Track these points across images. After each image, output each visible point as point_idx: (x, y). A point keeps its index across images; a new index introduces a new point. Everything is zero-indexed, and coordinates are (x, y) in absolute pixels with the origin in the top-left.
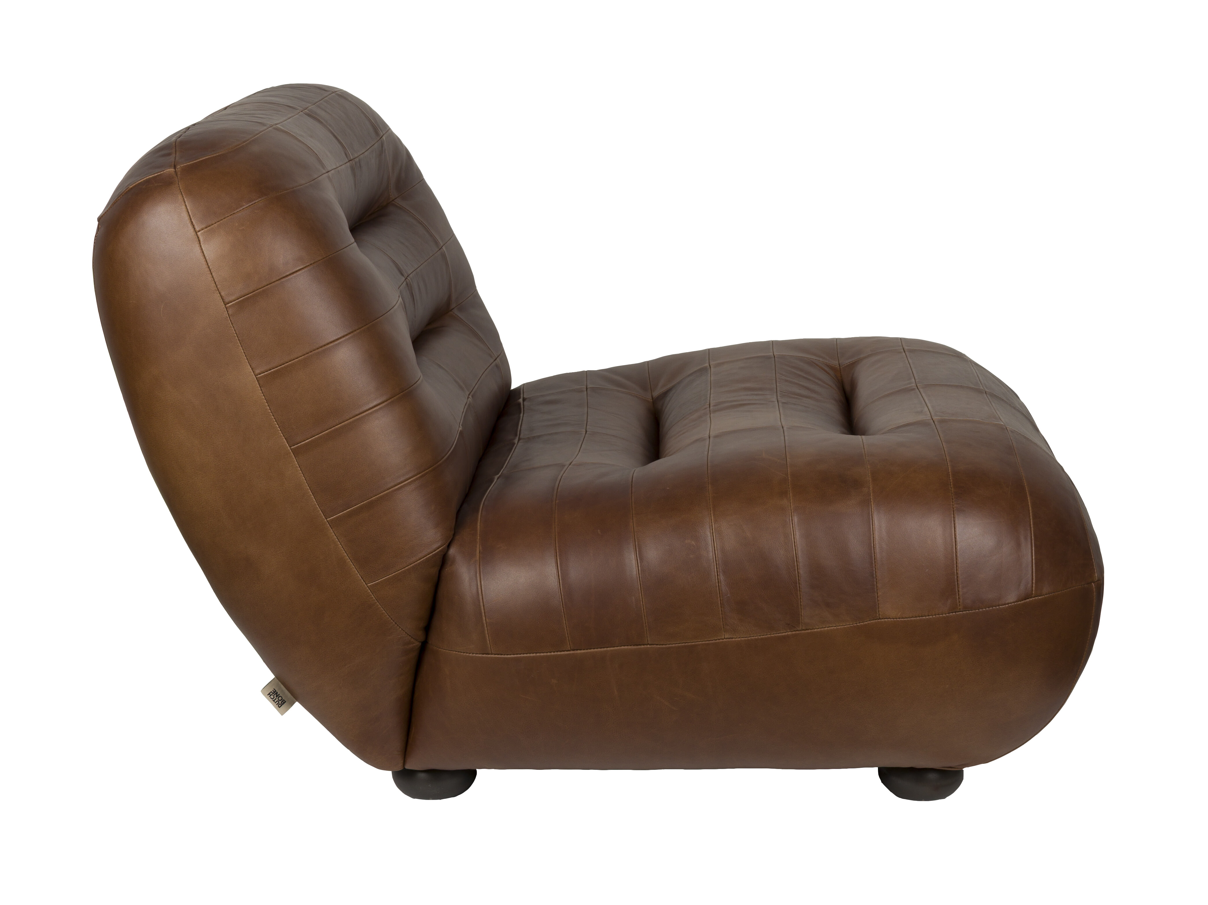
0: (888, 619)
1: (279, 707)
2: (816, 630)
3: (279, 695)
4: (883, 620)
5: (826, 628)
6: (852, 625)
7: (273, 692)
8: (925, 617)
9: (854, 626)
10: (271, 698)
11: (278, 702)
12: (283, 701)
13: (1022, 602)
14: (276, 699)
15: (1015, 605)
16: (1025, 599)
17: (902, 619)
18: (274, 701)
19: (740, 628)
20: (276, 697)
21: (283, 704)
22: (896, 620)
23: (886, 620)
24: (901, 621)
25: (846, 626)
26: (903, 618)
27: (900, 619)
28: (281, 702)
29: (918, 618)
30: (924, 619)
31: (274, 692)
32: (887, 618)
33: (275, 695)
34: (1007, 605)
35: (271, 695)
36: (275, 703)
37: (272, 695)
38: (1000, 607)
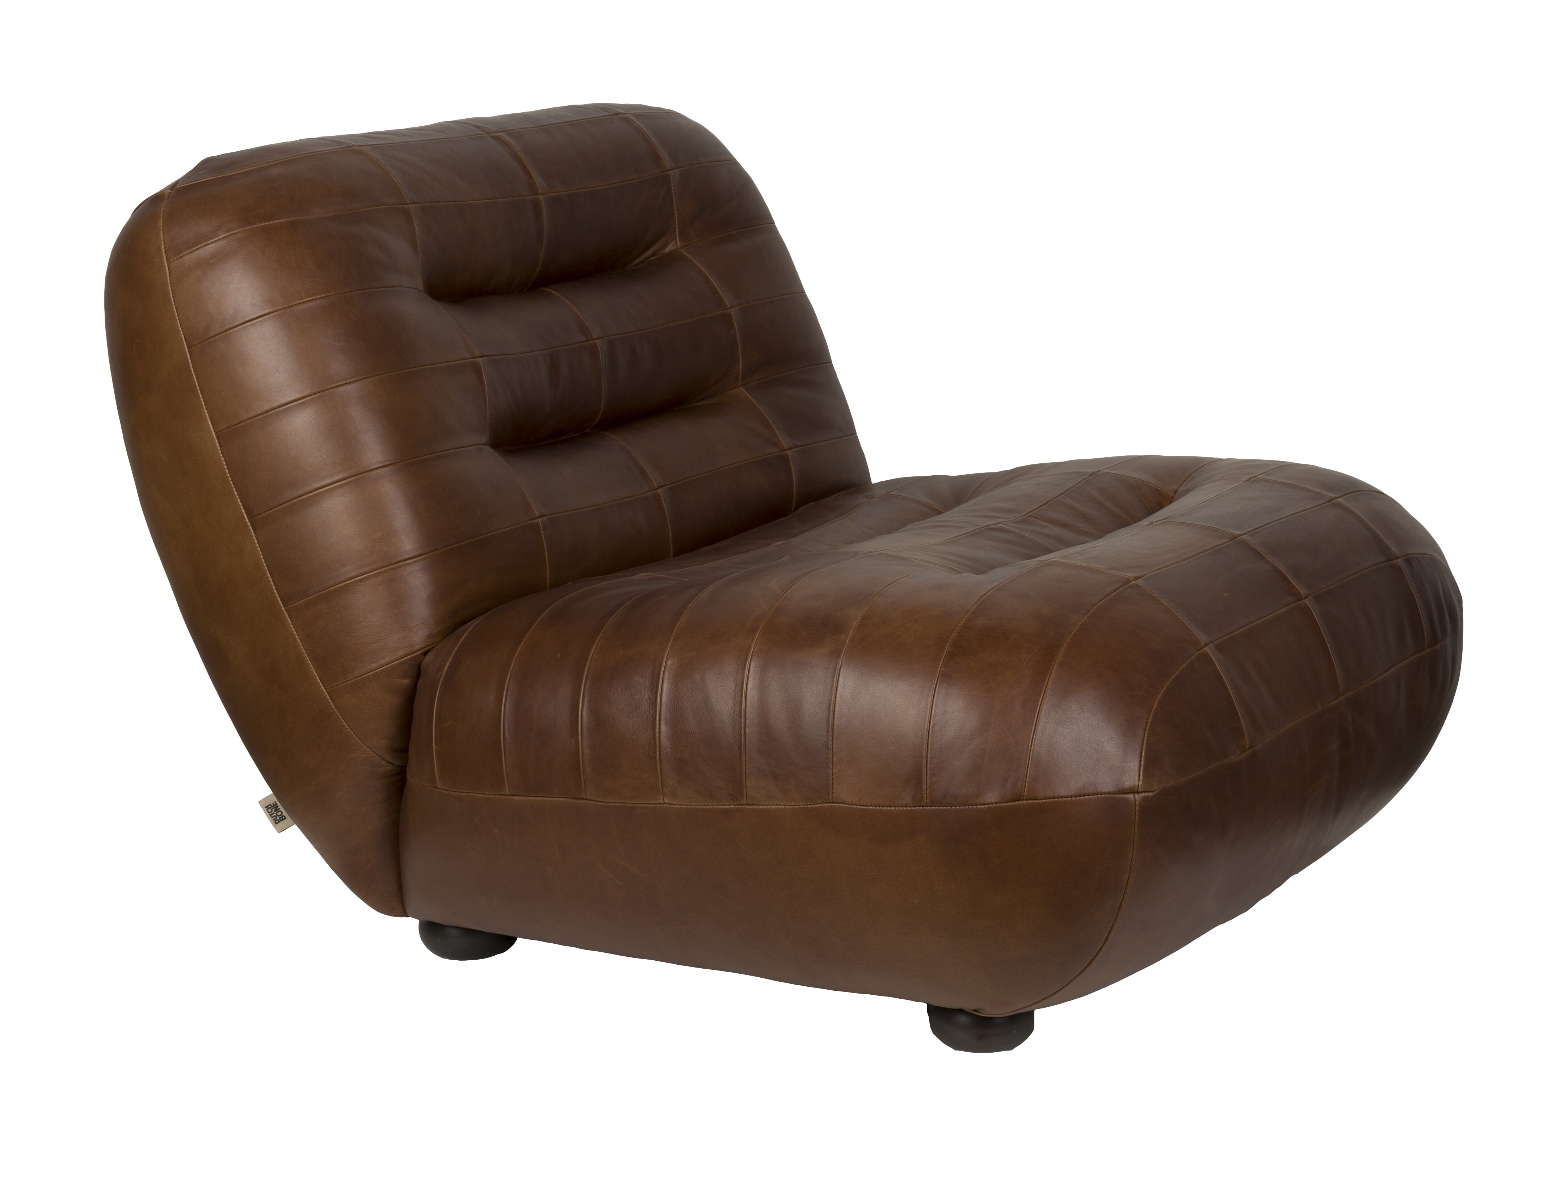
0: (843, 805)
1: (276, 824)
2: (762, 807)
3: (279, 809)
4: (837, 805)
5: (773, 807)
6: (802, 806)
7: (272, 805)
8: (886, 808)
9: (805, 808)
10: (268, 811)
11: (275, 817)
12: (282, 817)
13: (1008, 804)
14: (274, 813)
15: (998, 806)
16: (1014, 801)
17: (859, 807)
18: (271, 815)
19: (679, 792)
20: (275, 811)
21: (281, 821)
22: (852, 806)
23: (841, 805)
24: (858, 808)
25: (795, 807)
26: (860, 805)
27: (857, 806)
28: (280, 818)
29: (878, 808)
30: (885, 810)
31: (274, 805)
32: (842, 803)
33: (273, 809)
34: (987, 806)
35: (268, 809)
36: (272, 818)
37: (270, 808)
38: (979, 806)
